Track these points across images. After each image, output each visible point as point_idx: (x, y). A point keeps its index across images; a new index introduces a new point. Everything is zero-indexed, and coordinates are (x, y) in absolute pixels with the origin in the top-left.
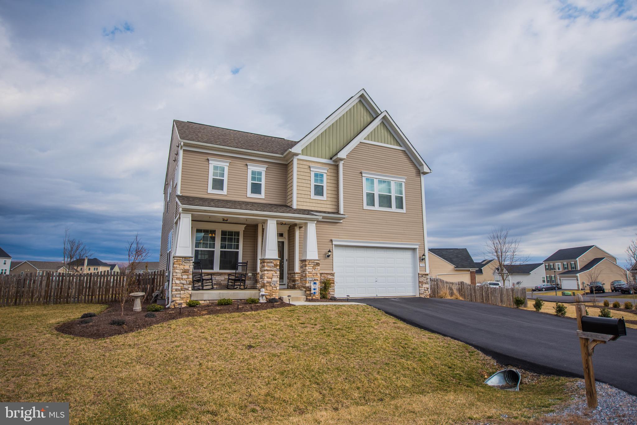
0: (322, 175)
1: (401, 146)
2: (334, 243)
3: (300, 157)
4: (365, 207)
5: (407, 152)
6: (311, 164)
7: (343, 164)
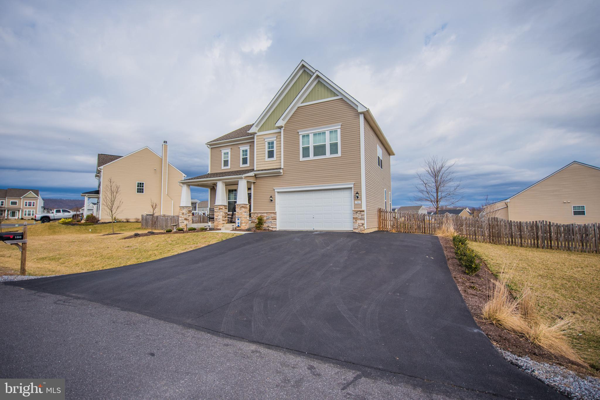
0: (273, 143)
1: (338, 96)
2: (276, 191)
3: (259, 134)
4: (301, 159)
5: (344, 99)
6: (264, 137)
7: (284, 130)
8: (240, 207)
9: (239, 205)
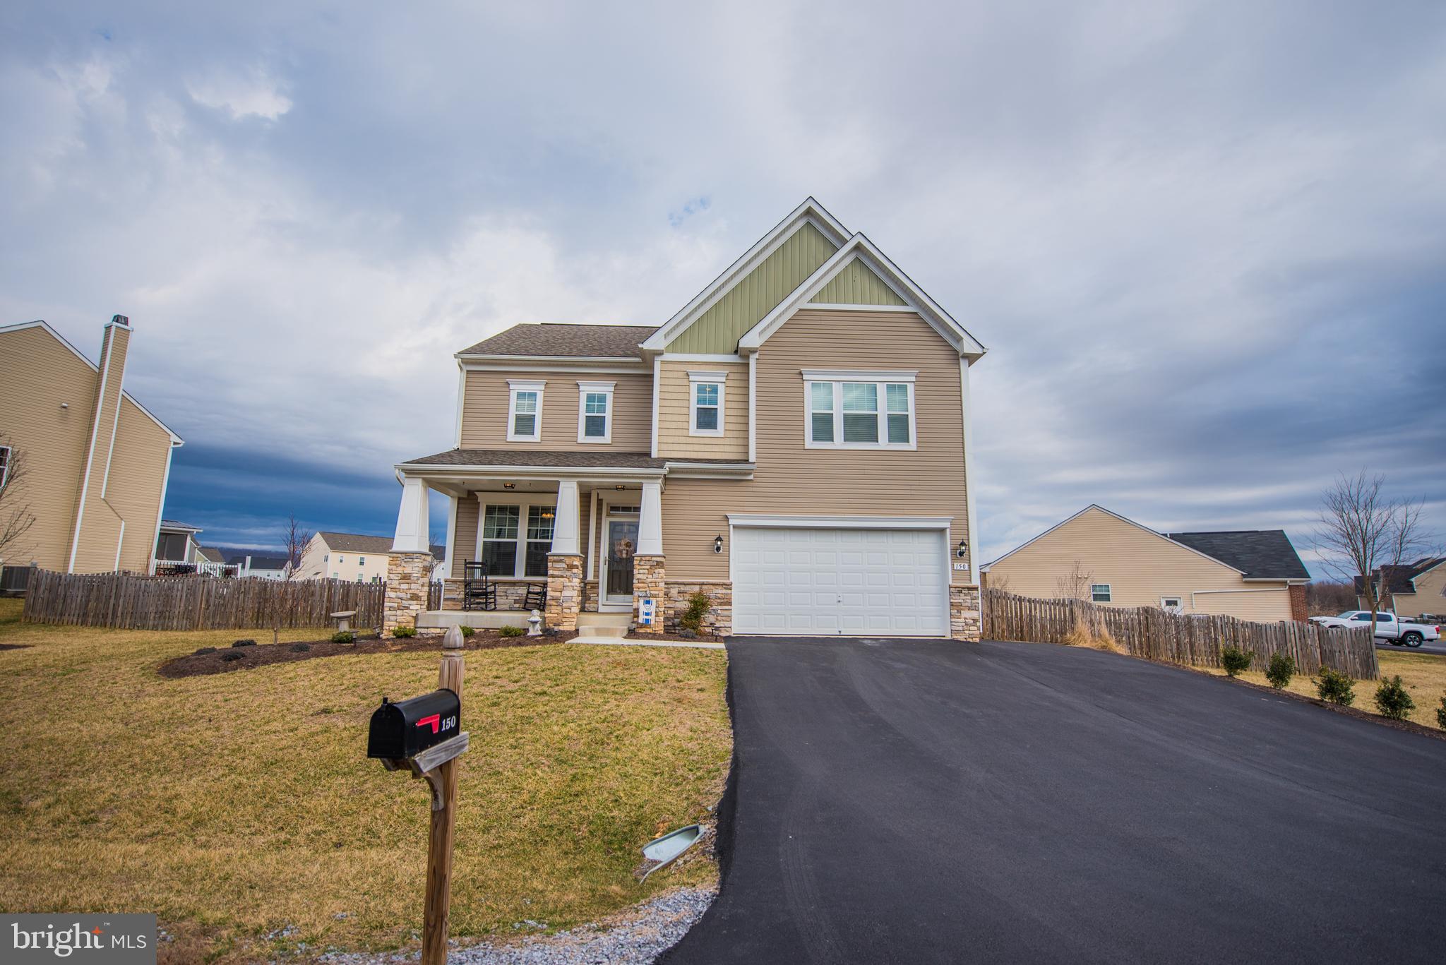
0: (714, 390)
1: (906, 304)
2: (732, 522)
3: (668, 357)
4: (809, 443)
5: (922, 314)
6: (689, 369)
7: (757, 359)
8: (651, 563)
9: (647, 558)
